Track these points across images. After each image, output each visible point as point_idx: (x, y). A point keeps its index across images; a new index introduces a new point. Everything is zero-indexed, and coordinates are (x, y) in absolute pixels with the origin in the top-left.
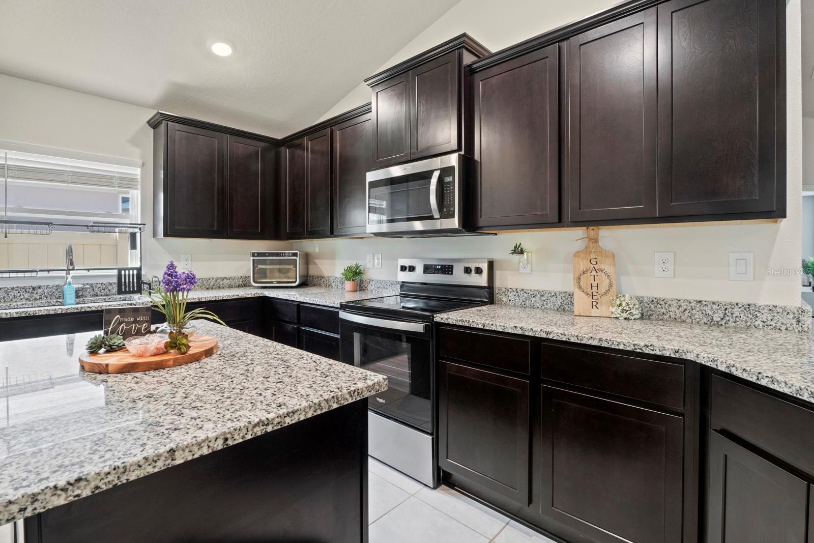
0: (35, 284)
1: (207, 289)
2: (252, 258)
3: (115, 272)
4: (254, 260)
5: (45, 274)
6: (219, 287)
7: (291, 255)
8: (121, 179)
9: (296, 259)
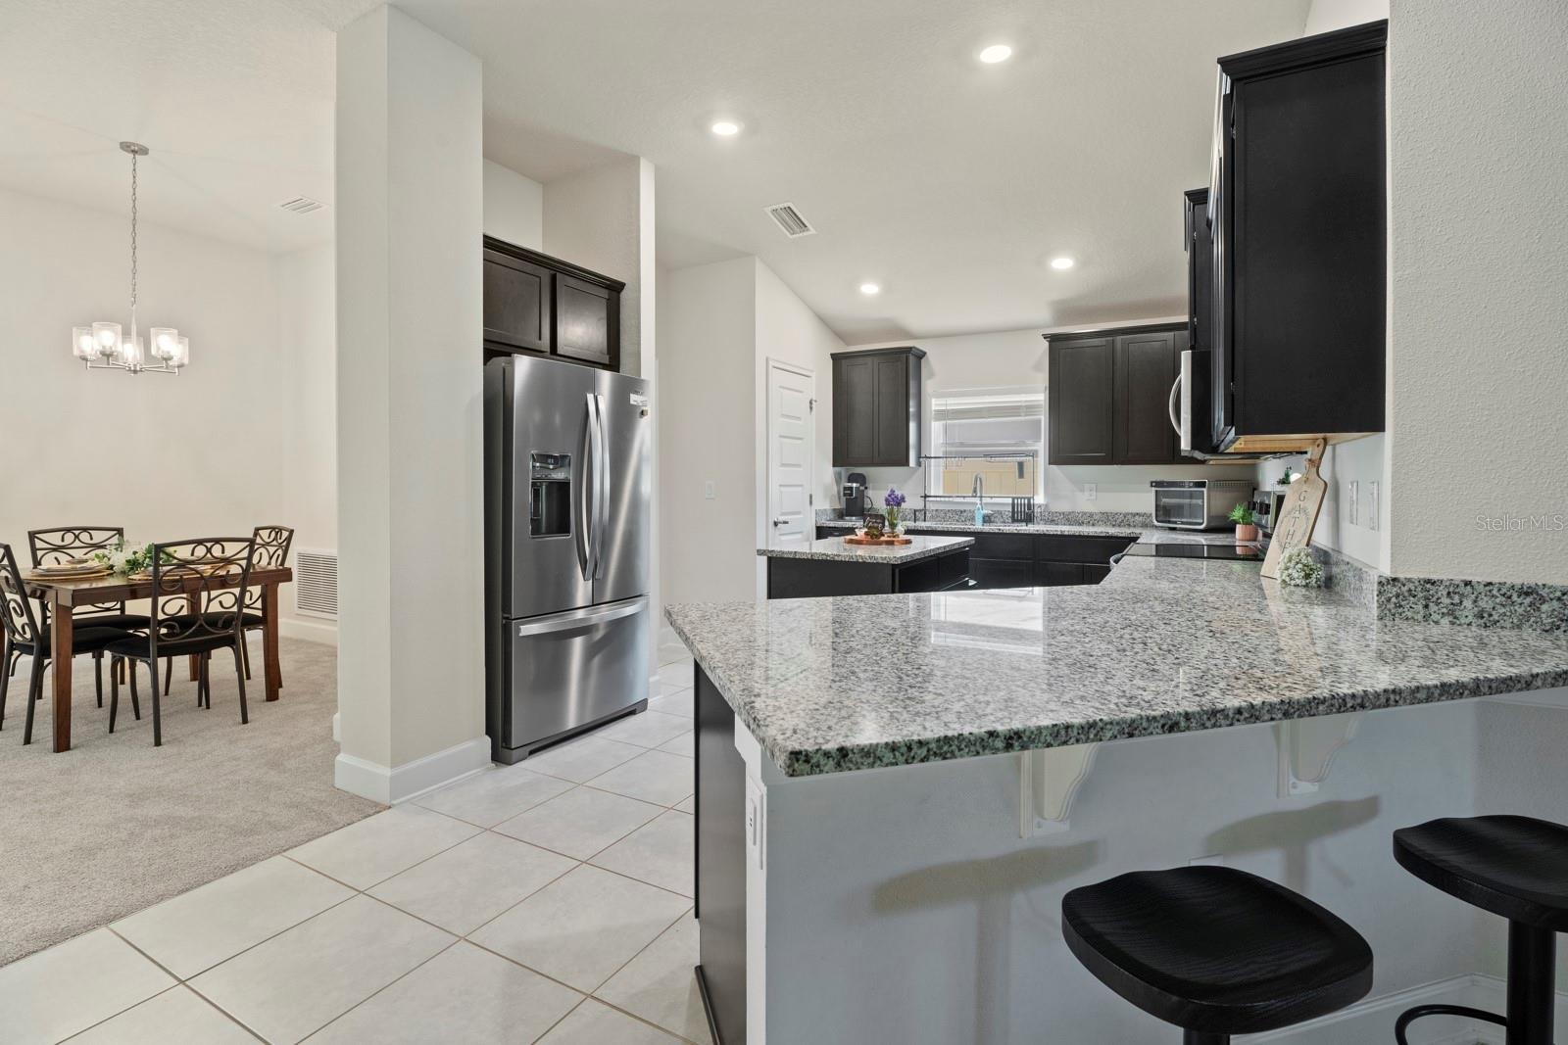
0: (962, 508)
1: (1114, 526)
2: (1154, 489)
3: (1010, 501)
4: (1156, 491)
5: (962, 500)
6: (1129, 525)
7: (1191, 484)
8: (1027, 407)
9: (1203, 492)
